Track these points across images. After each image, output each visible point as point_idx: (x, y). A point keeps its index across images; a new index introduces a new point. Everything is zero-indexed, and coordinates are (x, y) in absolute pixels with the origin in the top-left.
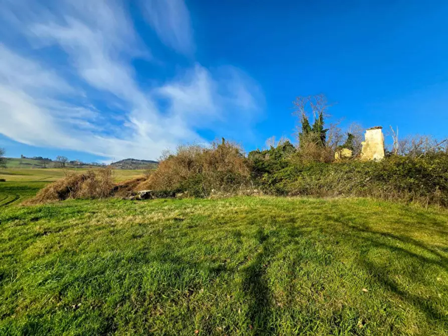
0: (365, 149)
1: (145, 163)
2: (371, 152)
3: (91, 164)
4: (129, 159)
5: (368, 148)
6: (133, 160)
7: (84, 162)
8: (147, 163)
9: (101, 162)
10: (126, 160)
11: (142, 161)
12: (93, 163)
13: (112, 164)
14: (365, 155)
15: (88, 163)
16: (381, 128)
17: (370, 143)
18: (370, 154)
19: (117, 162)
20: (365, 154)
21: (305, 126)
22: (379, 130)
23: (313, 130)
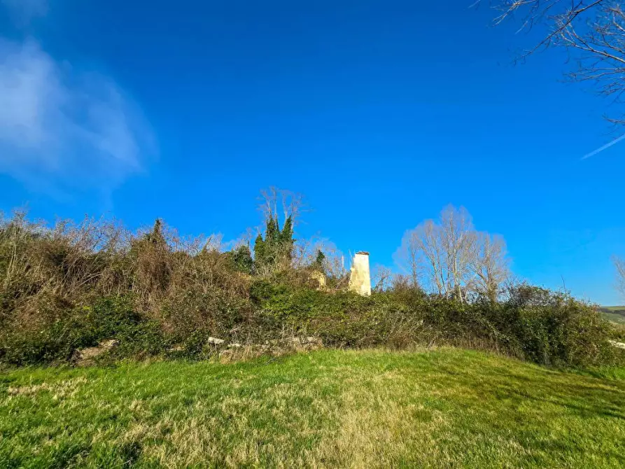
0: (354, 276)
2: (360, 281)
5: (357, 277)
14: (353, 285)
16: (368, 254)
17: (358, 270)
18: (358, 284)
20: (353, 283)
21: (272, 228)
22: (367, 256)
23: (281, 237)
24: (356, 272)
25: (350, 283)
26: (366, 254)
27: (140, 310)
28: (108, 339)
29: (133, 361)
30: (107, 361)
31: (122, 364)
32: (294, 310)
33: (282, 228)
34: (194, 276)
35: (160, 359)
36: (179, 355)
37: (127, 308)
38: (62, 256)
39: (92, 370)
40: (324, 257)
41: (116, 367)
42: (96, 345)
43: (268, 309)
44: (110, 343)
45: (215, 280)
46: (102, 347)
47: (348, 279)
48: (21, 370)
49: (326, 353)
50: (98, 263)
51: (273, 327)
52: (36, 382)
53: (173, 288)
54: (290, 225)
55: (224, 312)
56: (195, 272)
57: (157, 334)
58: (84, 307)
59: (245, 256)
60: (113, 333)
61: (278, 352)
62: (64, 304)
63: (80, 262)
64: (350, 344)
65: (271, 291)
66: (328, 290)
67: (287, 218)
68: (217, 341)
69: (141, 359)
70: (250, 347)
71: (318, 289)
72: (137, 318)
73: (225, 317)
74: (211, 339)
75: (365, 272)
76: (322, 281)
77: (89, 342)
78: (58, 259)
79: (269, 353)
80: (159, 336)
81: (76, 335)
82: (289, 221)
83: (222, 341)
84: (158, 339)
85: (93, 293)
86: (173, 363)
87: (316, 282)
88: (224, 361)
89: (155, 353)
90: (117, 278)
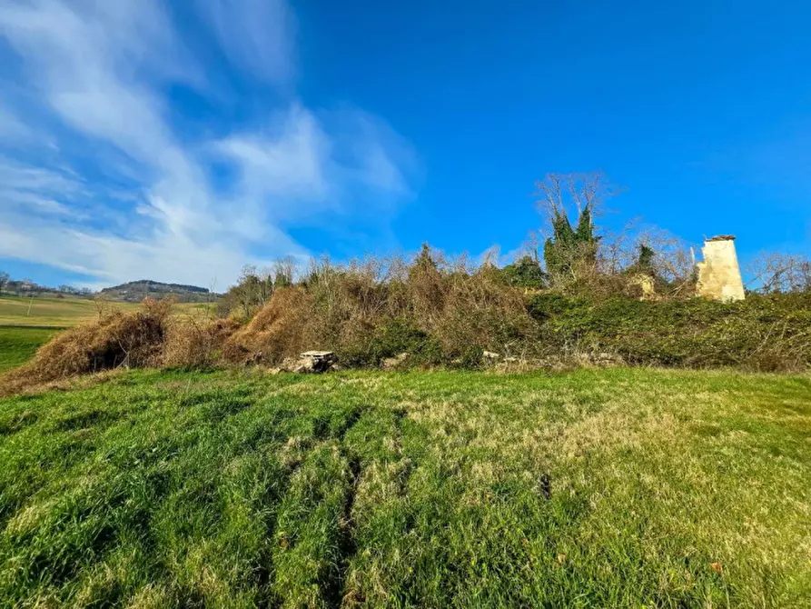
0: (705, 275)
1: (178, 289)
2: (718, 282)
3: (58, 289)
4: (144, 282)
5: (711, 275)
6: (151, 282)
7: (40, 285)
8: (182, 290)
9: (79, 286)
10: (136, 283)
11: (172, 285)
12: (63, 288)
13: (104, 290)
14: (705, 287)
15: (51, 287)
16: (733, 239)
17: (713, 264)
18: (715, 286)
19: (117, 288)
20: (705, 285)
21: (561, 228)
22: (731, 242)
23: (576, 237)
24: (710, 269)
25: (698, 286)
26: (728, 239)
27: (424, 329)
28: (402, 352)
29: (421, 369)
30: (402, 368)
31: (414, 371)
32: (595, 325)
33: (575, 226)
34: (467, 296)
35: (442, 369)
36: (457, 366)
37: (412, 327)
38: (357, 289)
39: (392, 373)
40: (652, 253)
41: (408, 372)
42: (393, 356)
43: (557, 324)
44: (404, 355)
45: (488, 298)
46: (397, 358)
47: (695, 279)
48: (349, 371)
49: (626, 369)
50: (383, 292)
51: (556, 343)
52: (357, 378)
53: (448, 308)
54: (588, 219)
55: (497, 327)
56: (467, 291)
57: (438, 348)
58: (382, 329)
59: (530, 268)
60: (405, 347)
61: (559, 367)
62: (369, 327)
63: (371, 292)
64: (667, 361)
65: (565, 305)
66: (659, 298)
67: (580, 211)
68: (493, 355)
69: (427, 368)
70: (525, 361)
71: (641, 299)
72: (422, 335)
73: (499, 333)
74: (486, 353)
75: (729, 267)
76: (647, 286)
77: (389, 355)
78: (355, 290)
79: (548, 368)
80: (440, 350)
81: (377, 348)
82: (586, 213)
83: (497, 355)
84: (439, 352)
85: (385, 316)
86: (452, 372)
87: (639, 289)
88: (499, 373)
89: (437, 363)
90: (402, 303)
